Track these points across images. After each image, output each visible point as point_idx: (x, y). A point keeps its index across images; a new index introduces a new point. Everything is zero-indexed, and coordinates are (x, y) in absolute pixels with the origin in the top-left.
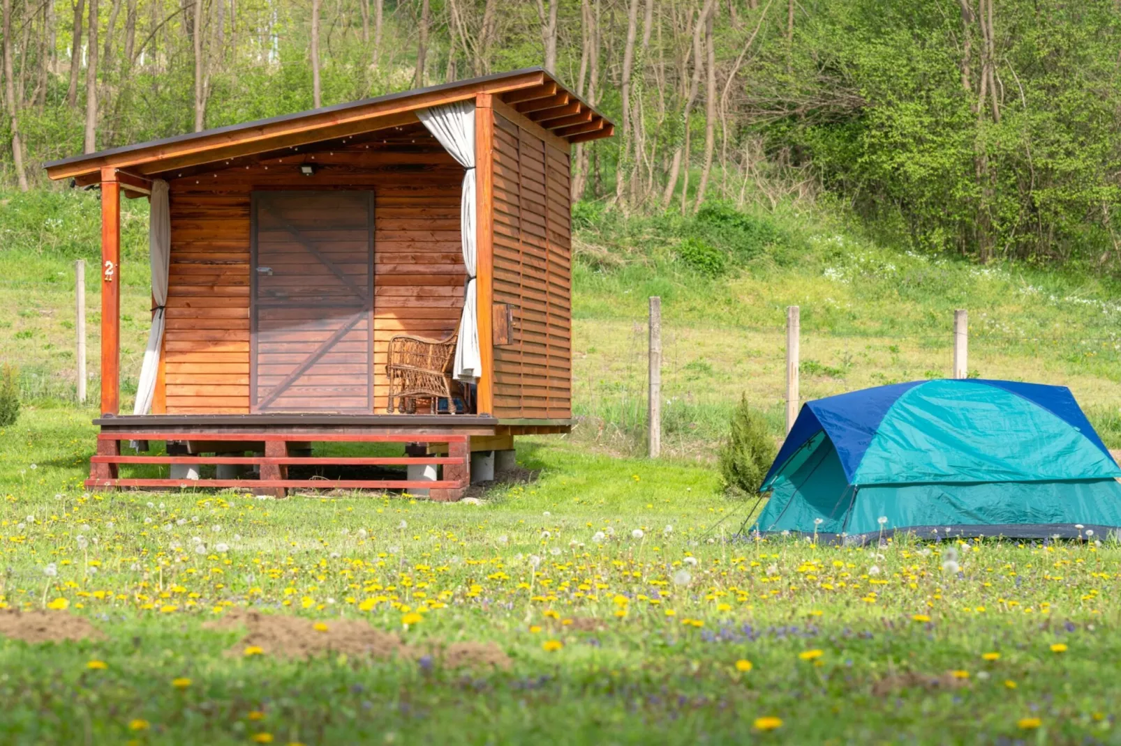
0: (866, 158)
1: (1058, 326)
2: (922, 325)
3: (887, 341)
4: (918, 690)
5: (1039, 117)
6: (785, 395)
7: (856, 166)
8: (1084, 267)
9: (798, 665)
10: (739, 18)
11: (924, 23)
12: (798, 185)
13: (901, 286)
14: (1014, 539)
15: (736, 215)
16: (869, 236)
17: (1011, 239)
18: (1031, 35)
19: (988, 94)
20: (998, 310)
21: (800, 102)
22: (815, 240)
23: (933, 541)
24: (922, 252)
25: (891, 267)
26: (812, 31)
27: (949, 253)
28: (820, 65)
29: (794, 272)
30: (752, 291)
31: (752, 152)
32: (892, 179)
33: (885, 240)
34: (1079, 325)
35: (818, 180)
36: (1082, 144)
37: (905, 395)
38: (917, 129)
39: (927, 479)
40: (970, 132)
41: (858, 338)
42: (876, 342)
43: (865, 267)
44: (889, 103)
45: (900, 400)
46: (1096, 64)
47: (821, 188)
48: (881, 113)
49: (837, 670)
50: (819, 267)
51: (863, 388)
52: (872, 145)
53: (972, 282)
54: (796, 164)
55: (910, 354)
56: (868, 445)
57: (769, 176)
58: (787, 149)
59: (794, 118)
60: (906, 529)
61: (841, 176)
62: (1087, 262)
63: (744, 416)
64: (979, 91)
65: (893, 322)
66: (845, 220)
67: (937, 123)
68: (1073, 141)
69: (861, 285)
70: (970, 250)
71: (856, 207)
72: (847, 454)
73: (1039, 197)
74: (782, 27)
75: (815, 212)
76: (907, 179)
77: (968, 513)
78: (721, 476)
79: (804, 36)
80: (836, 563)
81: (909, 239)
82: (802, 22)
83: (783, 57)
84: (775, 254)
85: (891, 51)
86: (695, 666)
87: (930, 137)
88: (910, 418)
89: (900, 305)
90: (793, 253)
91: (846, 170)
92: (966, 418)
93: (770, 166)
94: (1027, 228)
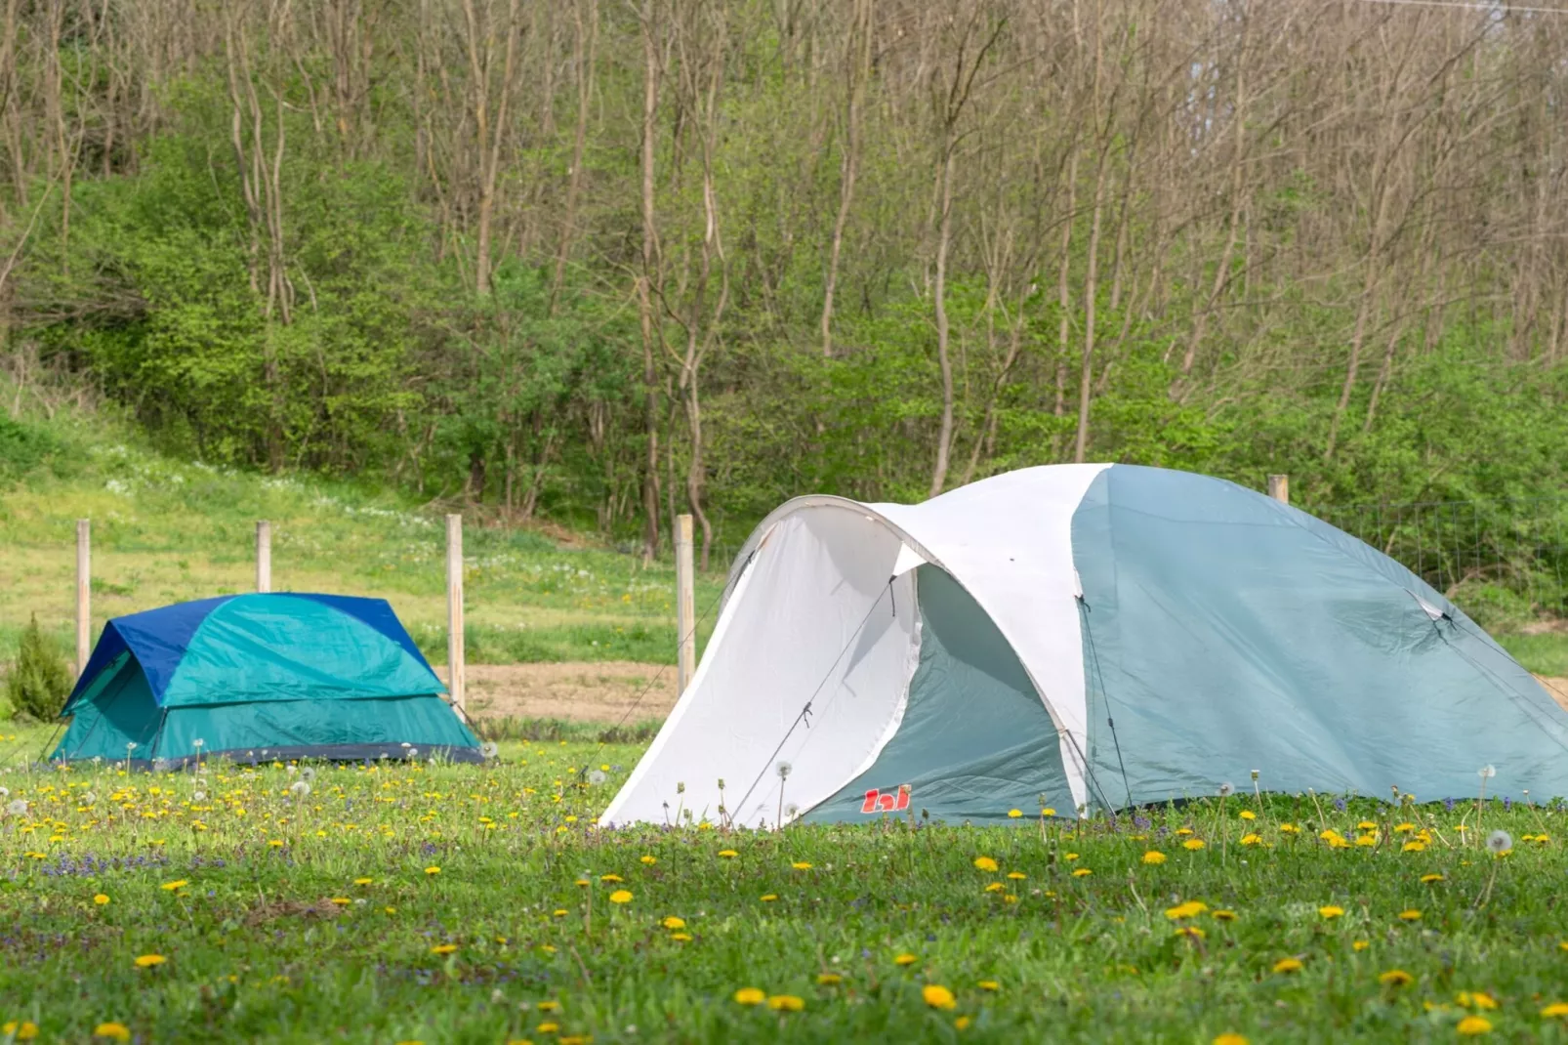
0: (149, 363)
1: (355, 539)
2: (211, 539)
3: (175, 556)
4: (294, 919)
5: (331, 320)
6: (74, 614)
7: (139, 373)
8: (379, 477)
9: (158, 898)
10: (9, 216)
11: (208, 222)
12: (77, 393)
13: (191, 499)
14: (334, 761)
15: (11, 425)
16: (153, 445)
17: (303, 448)
18: (322, 235)
19: (278, 297)
20: (291, 522)
21: (77, 304)
22: (96, 450)
23: (249, 765)
24: (210, 462)
25: (178, 478)
26: (90, 229)
27: (238, 464)
28: (98, 266)
29: (74, 484)
30: (29, 506)
31: (26, 358)
32: (177, 385)
33: (172, 450)
34: (375, 538)
35: (98, 387)
36: (376, 349)
37: (216, 610)
38: (205, 332)
39: (242, 698)
40: (260, 336)
41: (145, 554)
42: (163, 557)
43: (151, 478)
44: (175, 306)
45: (211, 616)
46: (389, 265)
47: (102, 395)
48: (166, 315)
49: (200, 901)
50: (102, 479)
51: (153, 607)
52: (156, 350)
53: (264, 493)
54: (74, 370)
55: (201, 570)
56: (177, 663)
57: (44, 383)
58: (65, 354)
59: (71, 321)
60: (219, 753)
61: (122, 383)
62: (383, 472)
63: (32, 637)
64: (267, 294)
65: (181, 537)
66: (128, 430)
67: (224, 327)
68: (367, 345)
69: (146, 498)
70: (261, 460)
71: (139, 416)
72: (155, 675)
73: (333, 403)
74: (56, 225)
75: (96, 422)
76: (193, 385)
77: (286, 733)
78: (9, 702)
79: (80, 234)
80: (152, 790)
81: (196, 449)
82: (77, 220)
83: (57, 258)
84: (53, 466)
85: (175, 250)
86: (44, 902)
87: (218, 341)
88: (225, 635)
89: (188, 519)
90: (73, 465)
91: (128, 376)
92: (282, 632)
93: (46, 373)
94: (319, 436)
